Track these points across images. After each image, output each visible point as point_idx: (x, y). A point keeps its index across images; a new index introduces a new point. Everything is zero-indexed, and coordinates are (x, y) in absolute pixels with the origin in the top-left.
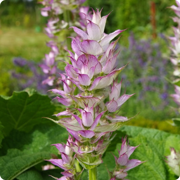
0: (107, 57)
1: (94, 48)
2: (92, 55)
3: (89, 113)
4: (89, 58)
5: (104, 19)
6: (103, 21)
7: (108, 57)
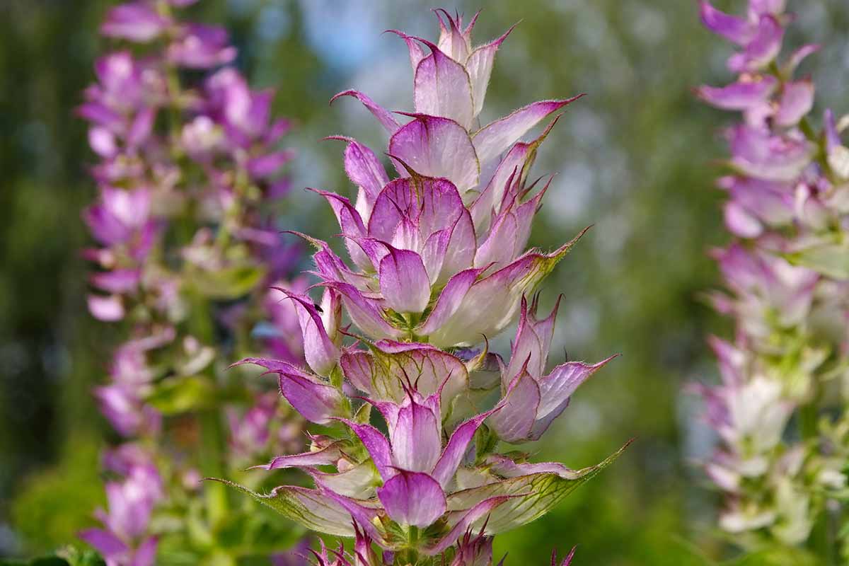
0: (493, 211)
1: (443, 160)
2: (441, 180)
3: (425, 411)
4: (426, 195)
5: (487, 52)
6: (481, 61)
7: (497, 210)
